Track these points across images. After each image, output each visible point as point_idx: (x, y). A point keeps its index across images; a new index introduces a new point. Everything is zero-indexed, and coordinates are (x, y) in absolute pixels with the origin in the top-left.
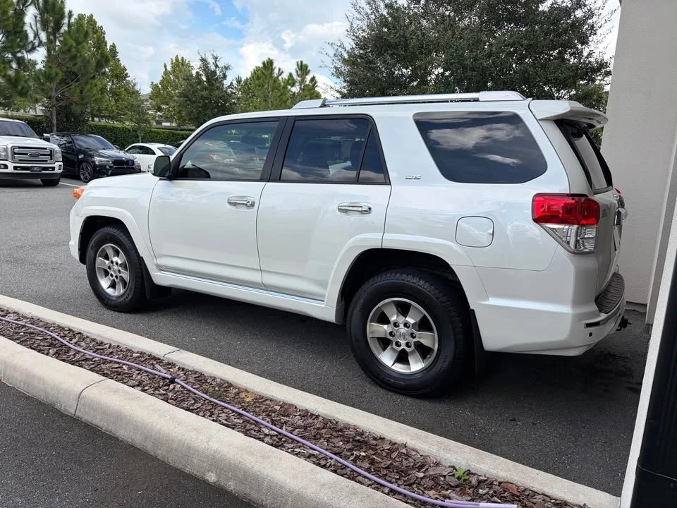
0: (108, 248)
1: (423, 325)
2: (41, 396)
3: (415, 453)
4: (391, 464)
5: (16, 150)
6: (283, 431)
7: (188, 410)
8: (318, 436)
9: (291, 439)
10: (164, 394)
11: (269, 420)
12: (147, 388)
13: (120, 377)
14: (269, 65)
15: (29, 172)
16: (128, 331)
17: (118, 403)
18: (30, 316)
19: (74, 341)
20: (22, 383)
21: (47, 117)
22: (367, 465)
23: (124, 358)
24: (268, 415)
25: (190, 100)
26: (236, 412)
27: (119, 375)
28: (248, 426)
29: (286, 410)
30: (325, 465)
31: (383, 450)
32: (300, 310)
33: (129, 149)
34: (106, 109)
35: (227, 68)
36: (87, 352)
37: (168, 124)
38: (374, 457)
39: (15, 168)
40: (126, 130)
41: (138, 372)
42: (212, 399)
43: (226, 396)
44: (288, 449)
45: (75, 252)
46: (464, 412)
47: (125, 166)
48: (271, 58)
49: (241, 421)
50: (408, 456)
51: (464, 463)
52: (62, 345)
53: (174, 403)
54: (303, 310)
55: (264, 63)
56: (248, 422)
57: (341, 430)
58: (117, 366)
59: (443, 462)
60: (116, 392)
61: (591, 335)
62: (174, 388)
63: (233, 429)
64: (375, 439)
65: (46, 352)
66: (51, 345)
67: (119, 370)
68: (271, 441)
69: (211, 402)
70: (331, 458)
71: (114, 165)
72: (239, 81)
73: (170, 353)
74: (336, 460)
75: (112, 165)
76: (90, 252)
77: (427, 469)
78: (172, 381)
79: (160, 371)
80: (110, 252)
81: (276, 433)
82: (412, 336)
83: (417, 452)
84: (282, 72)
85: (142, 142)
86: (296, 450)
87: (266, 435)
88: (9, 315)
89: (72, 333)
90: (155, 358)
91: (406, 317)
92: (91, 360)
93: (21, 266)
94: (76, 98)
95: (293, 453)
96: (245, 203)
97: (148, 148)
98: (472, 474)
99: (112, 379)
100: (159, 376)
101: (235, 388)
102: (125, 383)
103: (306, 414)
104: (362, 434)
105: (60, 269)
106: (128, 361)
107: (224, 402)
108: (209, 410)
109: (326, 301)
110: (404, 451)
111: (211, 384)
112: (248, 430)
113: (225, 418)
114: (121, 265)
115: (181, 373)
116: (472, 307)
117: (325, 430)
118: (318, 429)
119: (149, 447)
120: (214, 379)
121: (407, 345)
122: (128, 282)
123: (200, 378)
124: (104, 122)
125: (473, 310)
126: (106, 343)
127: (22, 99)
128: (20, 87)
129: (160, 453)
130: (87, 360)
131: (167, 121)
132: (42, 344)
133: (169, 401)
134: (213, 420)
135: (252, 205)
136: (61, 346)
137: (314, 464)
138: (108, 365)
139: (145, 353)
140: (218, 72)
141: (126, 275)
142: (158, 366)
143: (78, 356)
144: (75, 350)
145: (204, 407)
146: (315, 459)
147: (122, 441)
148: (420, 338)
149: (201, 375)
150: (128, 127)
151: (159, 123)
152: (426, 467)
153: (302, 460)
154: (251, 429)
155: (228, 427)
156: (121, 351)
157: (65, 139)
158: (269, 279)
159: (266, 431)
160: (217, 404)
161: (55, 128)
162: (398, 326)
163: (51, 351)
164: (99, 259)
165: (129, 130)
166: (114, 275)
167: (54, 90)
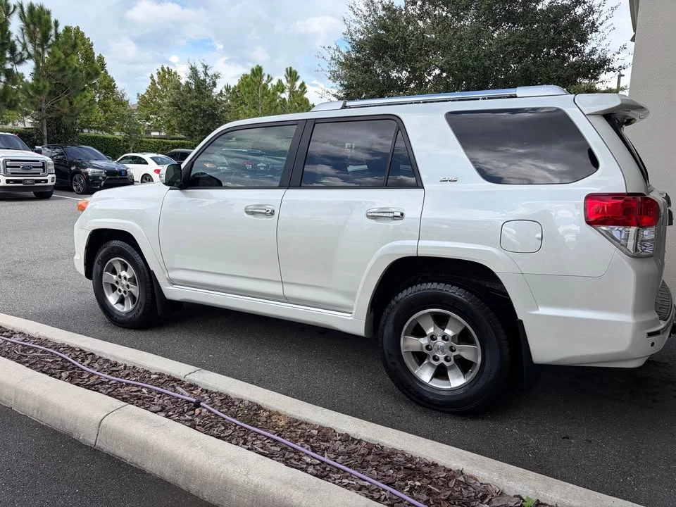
0: (116, 261)
1: (463, 338)
2: (57, 425)
3: (474, 481)
4: (451, 495)
5: (8, 163)
6: (325, 459)
7: (219, 437)
8: (365, 464)
9: (337, 468)
10: (191, 420)
11: (309, 446)
12: (170, 413)
13: (140, 402)
14: (258, 72)
15: (22, 184)
16: (139, 349)
17: (142, 432)
18: (37, 336)
19: (87, 362)
20: (35, 411)
21: (37, 130)
22: (425, 497)
23: (143, 379)
24: (307, 441)
25: (180, 109)
26: (272, 439)
27: (139, 399)
28: (287, 455)
29: (324, 435)
30: (379, 498)
31: (439, 478)
32: (324, 323)
33: (121, 159)
34: (95, 121)
35: (217, 76)
36: (101, 374)
37: (157, 134)
38: (430, 486)
39: (8, 181)
40: (117, 141)
41: (159, 396)
42: (243, 424)
43: (257, 420)
44: (335, 480)
45: (81, 268)
46: (511, 430)
47: (118, 177)
48: (260, 65)
49: (279, 449)
50: (466, 485)
51: (531, 491)
52: (75, 367)
53: (203, 430)
54: (328, 324)
55: (253, 70)
56: (286, 449)
57: (388, 456)
58: (135, 389)
59: (506, 491)
60: (139, 419)
61: (653, 344)
62: (200, 413)
63: (271, 458)
64: (427, 465)
65: (58, 376)
66: (63, 368)
67: (139, 393)
68: (315, 472)
69: (242, 427)
70: (384, 490)
71: (107, 175)
72: (228, 89)
73: (190, 373)
74: (390, 492)
75: (105, 176)
76: (96, 266)
77: (490, 500)
78: (197, 405)
79: (182, 394)
80: (118, 267)
81: (318, 462)
82: (452, 349)
83: (476, 479)
84: (271, 79)
85: (134, 152)
86: (343, 481)
87: (308, 464)
88: (14, 336)
89: (83, 354)
90: (175, 380)
91: (444, 329)
92: (107, 383)
93: (21, 282)
94: (66, 110)
95: (340, 484)
96: (264, 211)
97: (140, 158)
98: (542, 504)
99: (133, 404)
100: (182, 399)
101: (265, 410)
102: (146, 409)
103: (347, 439)
104: (411, 459)
105: (62, 284)
106: (147, 383)
107: (256, 427)
108: (242, 437)
109: (354, 312)
110: (461, 479)
111: (239, 407)
112: (288, 459)
113: (261, 446)
114: (130, 280)
115: (206, 396)
116: (520, 317)
117: (371, 457)
118: (363, 455)
119: (180, 481)
120: (242, 401)
121: (446, 359)
122: (137, 296)
123: (227, 401)
124: (93, 133)
125: (521, 321)
126: (120, 363)
127: (11, 112)
128: (8, 100)
129: (194, 488)
130: (102, 383)
131: (155, 131)
132: (52, 366)
133: (197, 427)
134: (248, 449)
135: (272, 213)
136: (73, 369)
137: (367, 497)
138: (126, 389)
139: (164, 374)
140: (208, 80)
141: (135, 290)
142: (179, 388)
143: (93, 380)
144: (89, 372)
145: (236, 433)
146: (367, 492)
147: (150, 474)
148: (460, 351)
149: (227, 397)
150: (119, 137)
151: (148, 132)
152: (489, 497)
153: (353, 493)
154: (291, 458)
155: (266, 456)
156: (138, 372)
157: (57, 150)
158: (291, 291)
159: (308, 460)
160: (249, 430)
161: (46, 140)
162: (436, 339)
163: (63, 374)
164: (106, 275)
165: (120, 141)
166: (122, 290)
167: (44, 101)
